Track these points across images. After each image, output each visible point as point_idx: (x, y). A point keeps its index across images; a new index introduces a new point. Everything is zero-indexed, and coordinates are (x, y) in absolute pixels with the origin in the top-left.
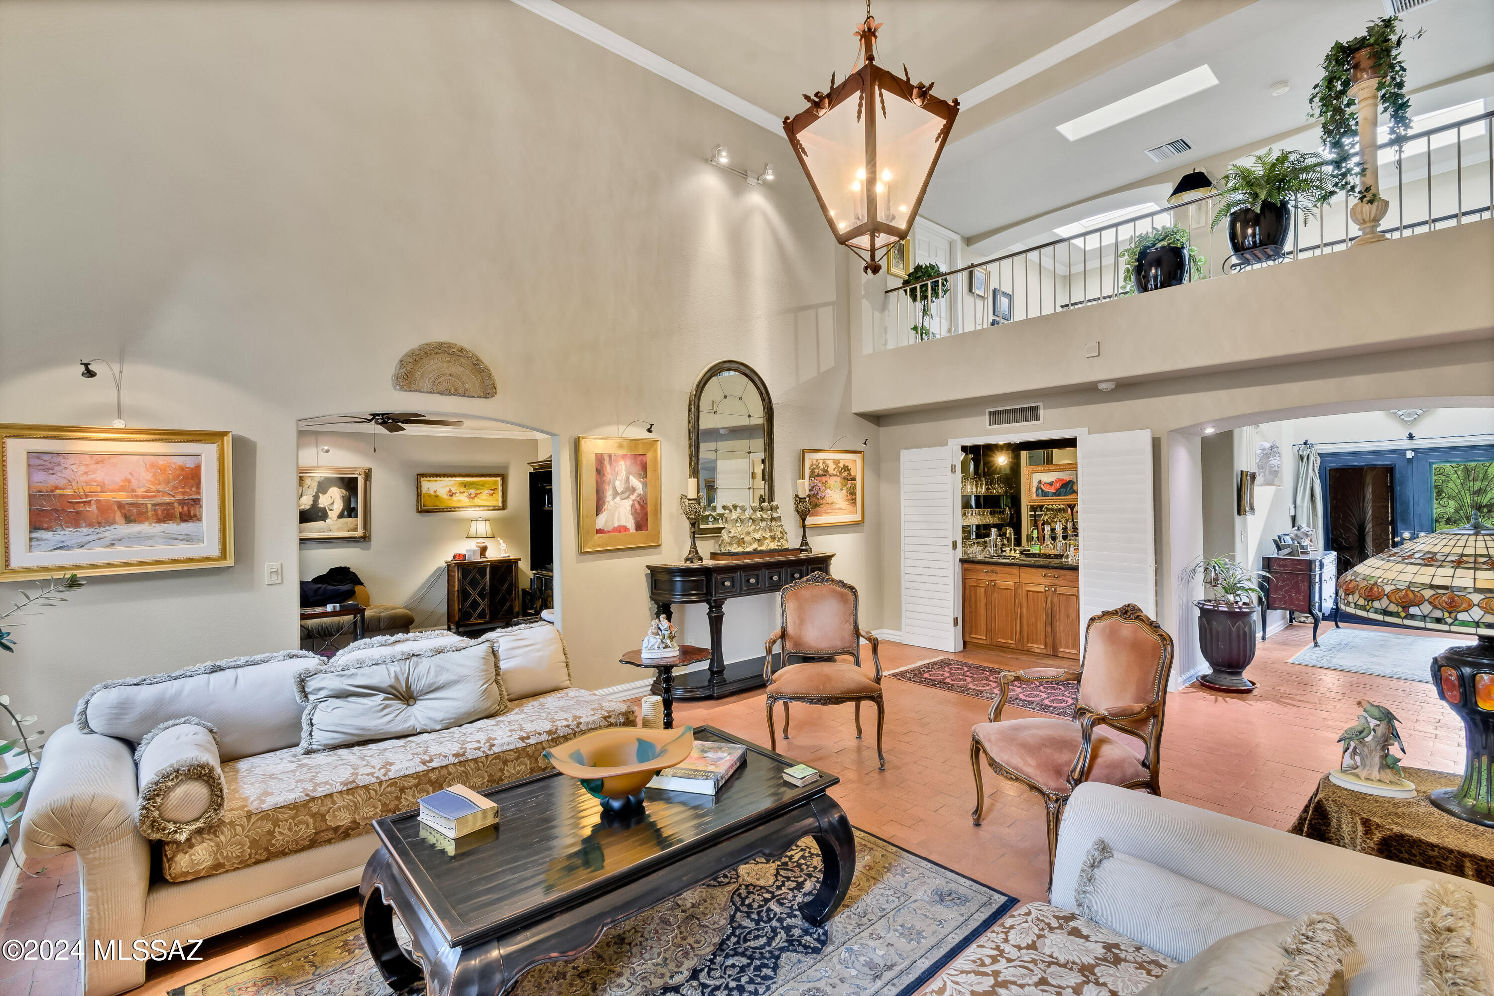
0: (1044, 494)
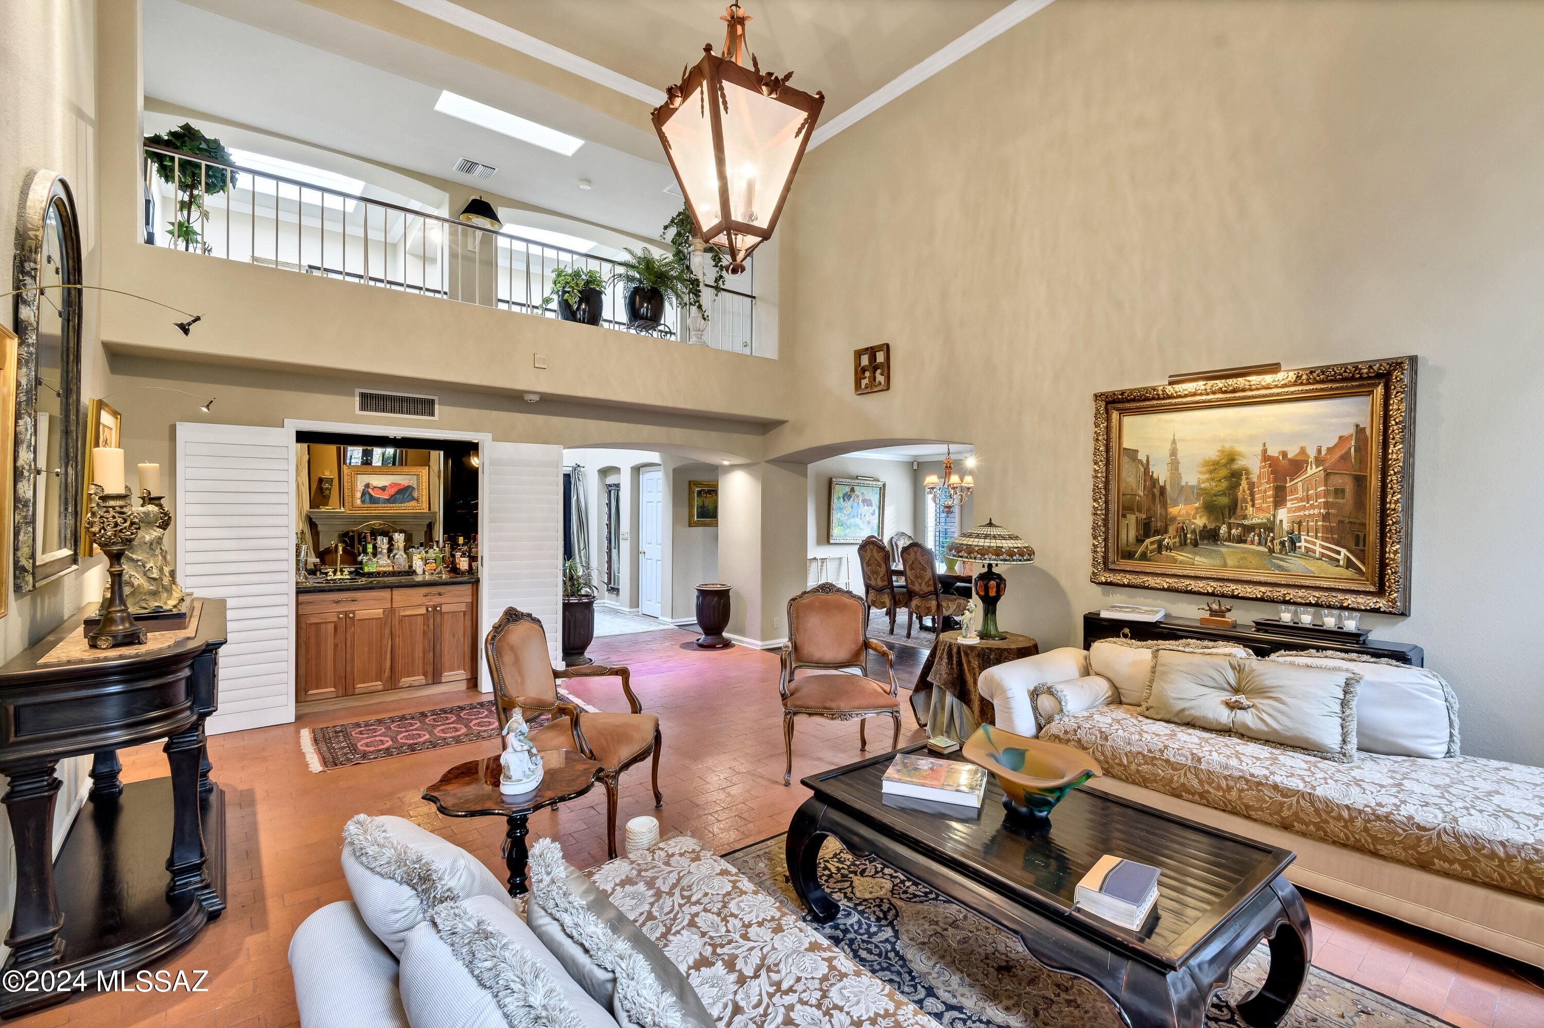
0: (373, 500)
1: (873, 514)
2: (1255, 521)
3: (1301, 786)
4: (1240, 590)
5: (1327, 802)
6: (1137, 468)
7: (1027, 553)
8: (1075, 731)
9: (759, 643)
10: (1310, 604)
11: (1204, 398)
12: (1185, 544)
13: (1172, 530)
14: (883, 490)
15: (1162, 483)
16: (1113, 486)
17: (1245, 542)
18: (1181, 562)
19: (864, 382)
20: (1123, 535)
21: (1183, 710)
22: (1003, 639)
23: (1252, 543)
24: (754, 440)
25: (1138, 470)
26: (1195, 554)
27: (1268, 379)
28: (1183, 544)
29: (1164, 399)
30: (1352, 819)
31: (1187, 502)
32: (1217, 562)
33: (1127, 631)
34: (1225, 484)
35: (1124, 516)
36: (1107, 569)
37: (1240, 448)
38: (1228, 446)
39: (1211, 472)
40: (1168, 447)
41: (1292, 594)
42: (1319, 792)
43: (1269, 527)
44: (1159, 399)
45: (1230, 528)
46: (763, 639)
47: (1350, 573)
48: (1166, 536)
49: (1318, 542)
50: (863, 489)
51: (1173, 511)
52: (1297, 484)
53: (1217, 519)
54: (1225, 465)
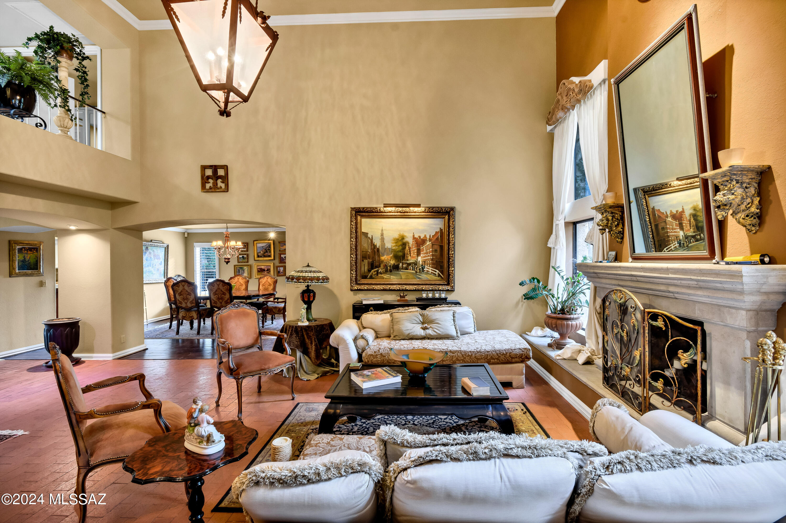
1: (161, 264)
2: (411, 261)
3: (457, 349)
4: (408, 287)
5: (465, 352)
6: (368, 240)
7: (326, 279)
8: (379, 351)
9: (111, 355)
10: (430, 290)
11: (394, 214)
12: (387, 271)
13: (382, 266)
14: (167, 249)
15: (378, 247)
16: (359, 248)
17: (407, 269)
18: (386, 279)
19: (208, 186)
20: (363, 269)
21: (409, 334)
22: (316, 321)
23: (410, 270)
24: (106, 213)
25: (368, 241)
26: (391, 275)
27: (416, 209)
28: (386, 271)
29: (379, 213)
30: (472, 355)
31: (387, 255)
32: (399, 277)
33: (372, 308)
34: (401, 248)
35: (363, 261)
36: (357, 284)
37: (406, 234)
38: (401, 233)
39: (396, 243)
40: (380, 232)
41: (424, 287)
42: (462, 349)
43: (416, 263)
44: (377, 212)
45: (403, 265)
46: (114, 351)
47: (439, 278)
48: (380, 268)
49: (430, 268)
50: (155, 249)
51: (383, 258)
52: (424, 248)
53: (398, 261)
54: (401, 240)
